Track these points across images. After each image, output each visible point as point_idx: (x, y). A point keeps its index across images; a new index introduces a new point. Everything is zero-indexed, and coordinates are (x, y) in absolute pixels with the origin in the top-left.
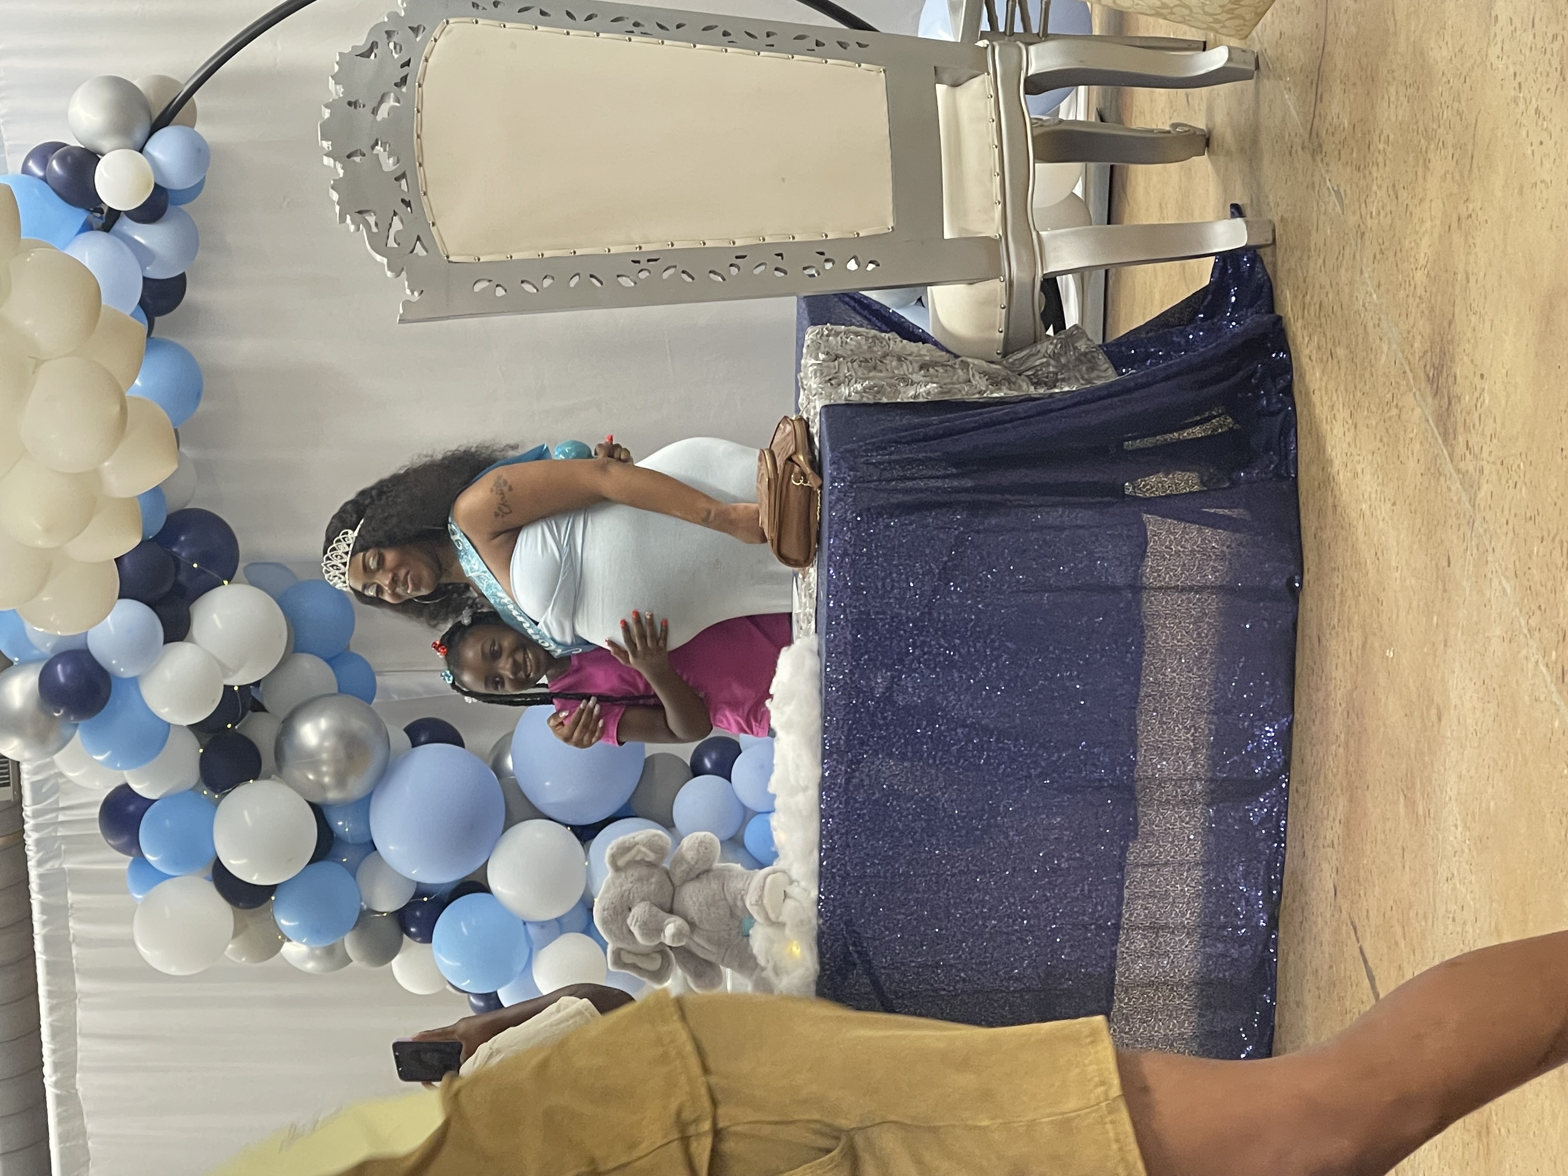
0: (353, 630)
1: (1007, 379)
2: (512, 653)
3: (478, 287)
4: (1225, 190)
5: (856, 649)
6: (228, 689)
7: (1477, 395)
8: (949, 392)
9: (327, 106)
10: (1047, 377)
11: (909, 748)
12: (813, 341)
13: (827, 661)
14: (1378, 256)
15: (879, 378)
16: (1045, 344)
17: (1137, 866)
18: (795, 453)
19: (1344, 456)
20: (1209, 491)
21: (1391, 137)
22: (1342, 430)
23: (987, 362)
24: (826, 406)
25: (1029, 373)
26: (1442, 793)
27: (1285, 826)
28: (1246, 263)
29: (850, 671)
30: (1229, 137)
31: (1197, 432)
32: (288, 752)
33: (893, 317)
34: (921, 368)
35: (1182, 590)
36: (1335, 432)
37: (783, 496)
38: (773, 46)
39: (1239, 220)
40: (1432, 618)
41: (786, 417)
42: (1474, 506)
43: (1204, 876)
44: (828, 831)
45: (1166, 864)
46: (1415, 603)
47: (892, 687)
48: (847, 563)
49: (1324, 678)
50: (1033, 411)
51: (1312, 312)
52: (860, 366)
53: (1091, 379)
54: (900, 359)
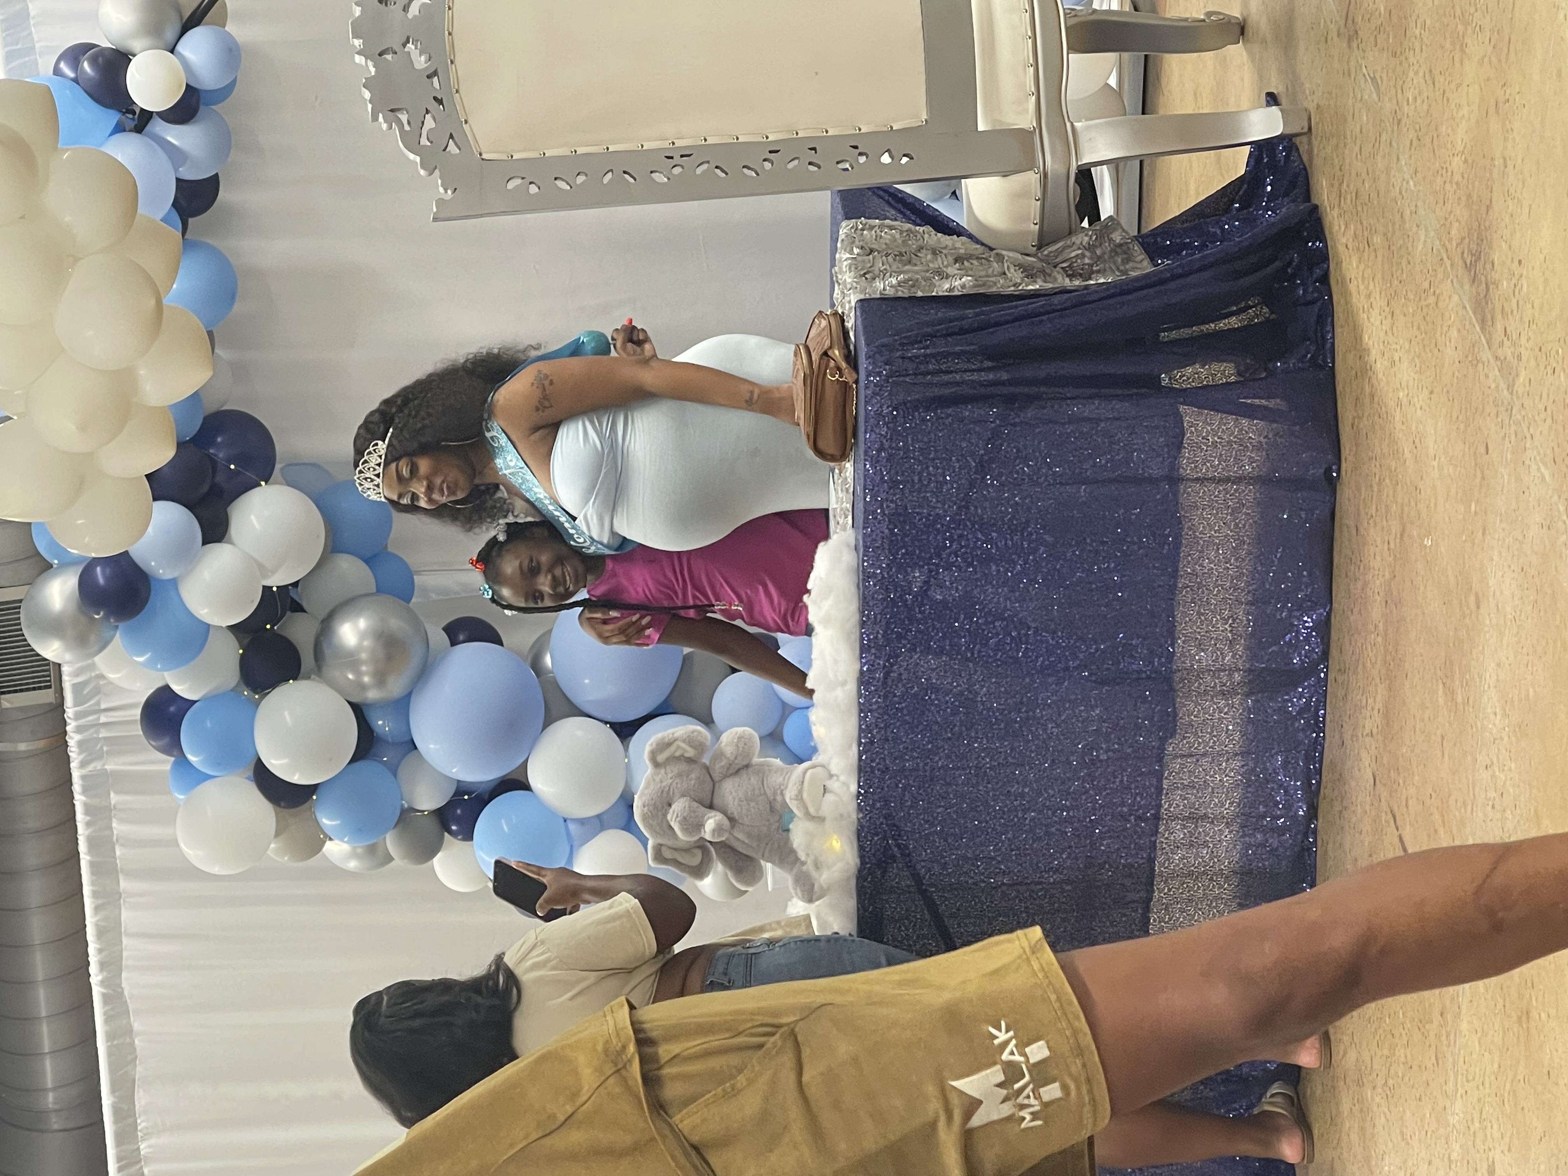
0: (390, 530)
1: (1043, 272)
2: (550, 569)
3: (511, 185)
4: (1261, 78)
5: (893, 544)
6: (267, 589)
7: (1514, 281)
8: (984, 285)
10: (1082, 269)
11: (947, 642)
12: (847, 235)
13: (864, 555)
14: (1415, 142)
15: (915, 271)
16: (1080, 236)
17: (1176, 756)
18: (831, 348)
19: (1381, 344)
20: (1246, 380)
21: (1428, 22)
22: (1379, 318)
23: (1022, 254)
24: (861, 300)
25: (1064, 265)
26: (1480, 680)
27: (1324, 716)
28: (1281, 151)
29: (888, 565)
30: (1264, 25)
31: (1234, 322)
32: (327, 652)
33: (927, 210)
34: (956, 261)
35: (1220, 481)
36: (1372, 320)
37: (819, 390)
39: (1274, 109)
40: (1470, 506)
41: (821, 312)
42: (1512, 393)
43: (1243, 766)
44: (866, 726)
45: (1204, 755)
46: (1453, 491)
47: (929, 581)
48: (883, 458)
49: (1362, 567)
50: (1068, 304)
51: (1349, 202)
52: (895, 260)
53: (1127, 270)
54: (935, 252)
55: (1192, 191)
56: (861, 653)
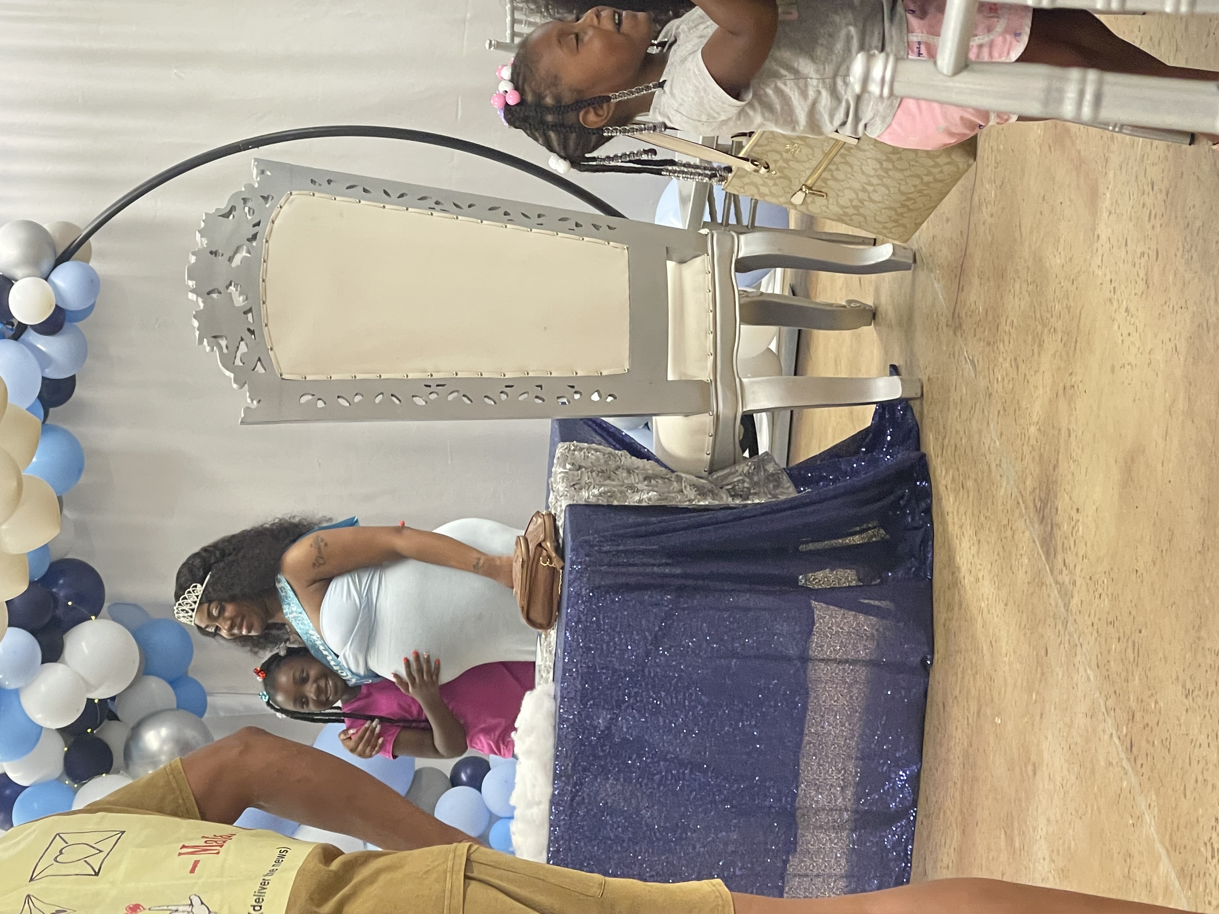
0: (191, 659)
1: (711, 491)
2: (316, 681)
3: (304, 400)
4: (886, 352)
5: (584, 697)
6: (90, 701)
7: (1073, 523)
8: (666, 499)
9: (194, 253)
10: (742, 491)
11: (622, 775)
12: (562, 454)
13: (561, 704)
14: (1002, 412)
15: (612, 485)
16: (743, 465)
17: (795, 876)
18: (544, 540)
19: (969, 565)
20: (864, 586)
21: (1015, 321)
22: (968, 545)
23: (696, 477)
24: (570, 505)
25: (729, 487)
26: (1034, 831)
27: (912, 850)
28: (900, 410)
29: (579, 712)
30: (891, 313)
31: (857, 540)
32: (135, 754)
33: (625, 438)
34: (645, 479)
35: (840, 662)
36: (963, 545)
37: (533, 575)
38: (542, 224)
39: (896, 378)
40: (1032, 695)
41: (538, 512)
42: (1067, 610)
43: (847, 887)
44: (555, 838)
45: (818, 876)
46: (1019, 681)
47: (610, 727)
48: (580, 629)
49: (946, 736)
50: (730, 518)
51: (949, 452)
52: (597, 475)
53: (777, 494)
54: (629, 471)
55: (830, 436)
56: (554, 780)
